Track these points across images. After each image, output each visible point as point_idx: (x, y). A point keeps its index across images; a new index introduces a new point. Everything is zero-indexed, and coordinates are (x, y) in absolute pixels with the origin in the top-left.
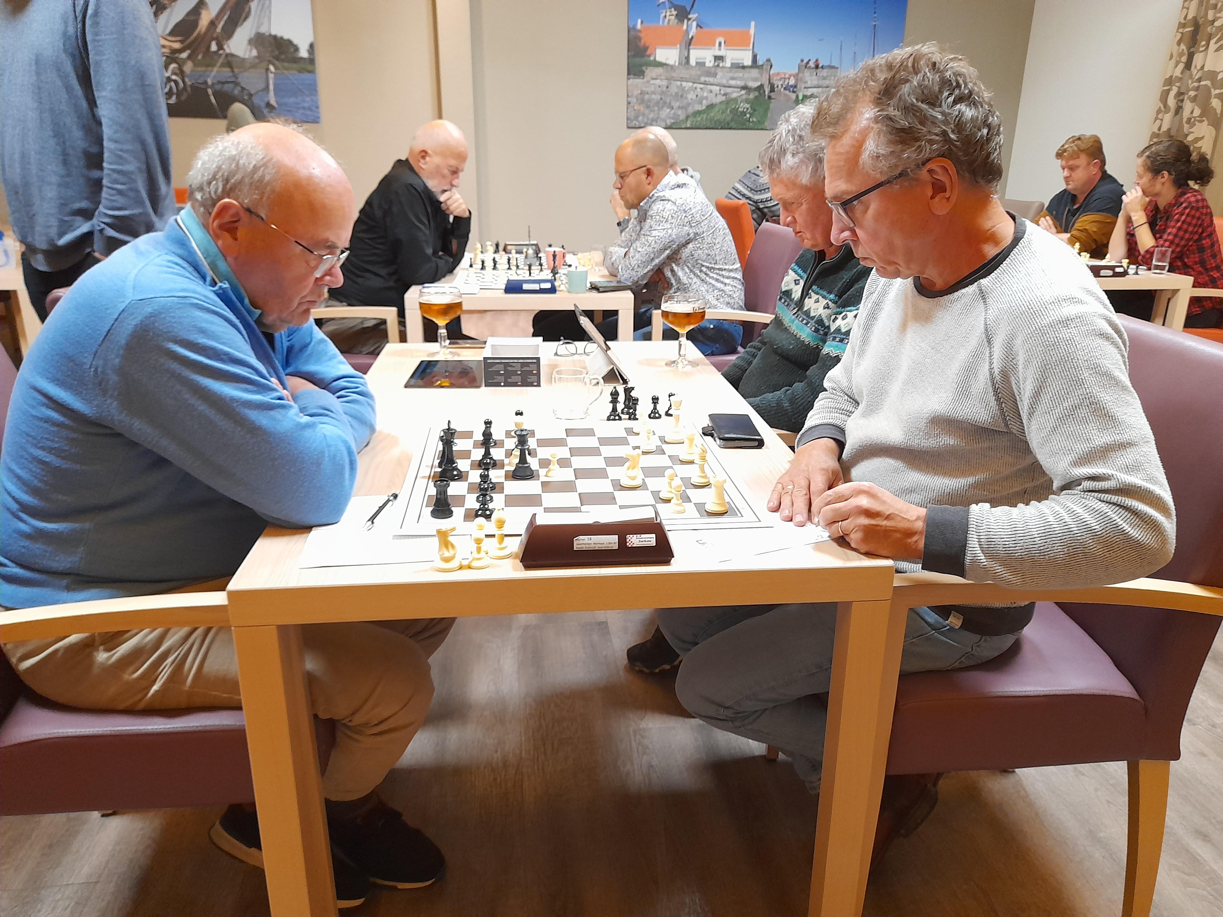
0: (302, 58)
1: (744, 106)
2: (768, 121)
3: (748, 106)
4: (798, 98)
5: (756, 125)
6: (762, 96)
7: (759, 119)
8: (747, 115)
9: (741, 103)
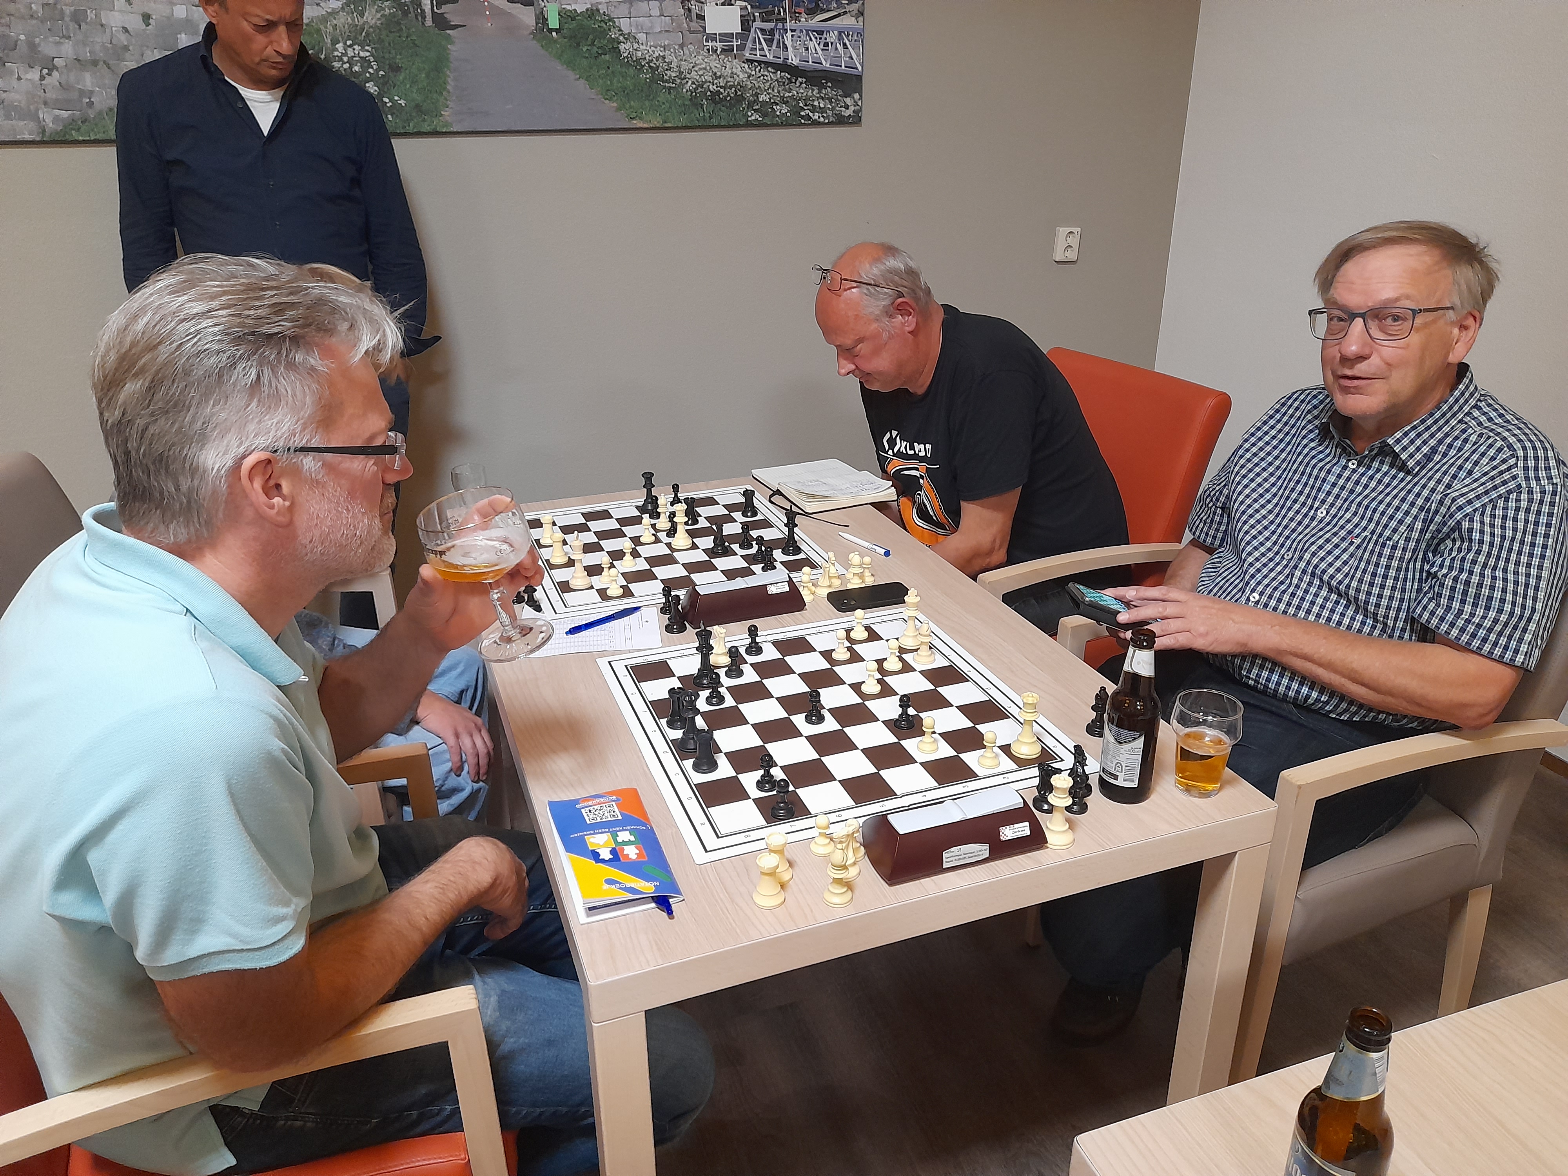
1: (350, 53)
2: (451, 104)
3: (362, 54)
4: (545, 20)
5: (408, 121)
6: (412, 15)
7: (419, 98)
8: (367, 85)
9: (335, 42)
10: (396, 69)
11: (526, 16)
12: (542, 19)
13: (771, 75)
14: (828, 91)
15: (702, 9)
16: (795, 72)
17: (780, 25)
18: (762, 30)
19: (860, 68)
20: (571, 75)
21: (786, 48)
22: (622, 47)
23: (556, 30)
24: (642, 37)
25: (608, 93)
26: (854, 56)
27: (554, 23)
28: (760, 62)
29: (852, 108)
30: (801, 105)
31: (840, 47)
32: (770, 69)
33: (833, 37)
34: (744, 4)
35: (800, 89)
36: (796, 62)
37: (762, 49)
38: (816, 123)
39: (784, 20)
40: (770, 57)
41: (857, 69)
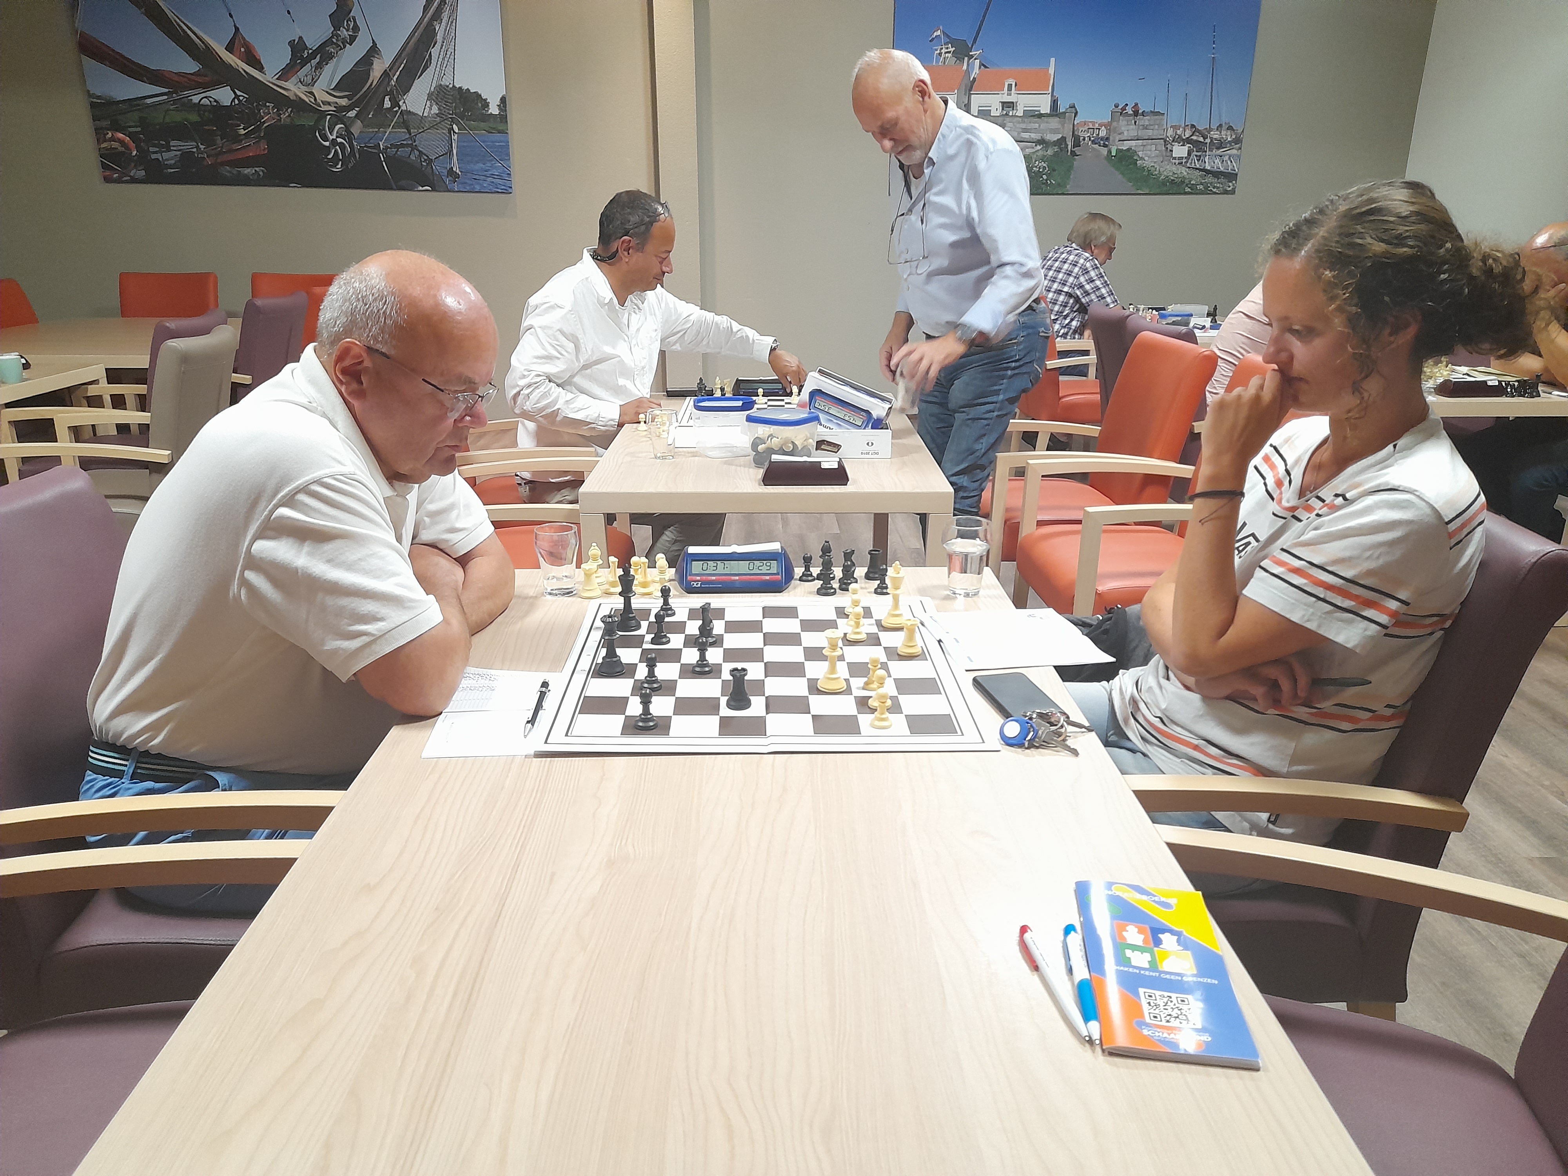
0: (491, 114)
1: (1040, 164)
2: (1071, 183)
3: (1044, 165)
4: (1111, 153)
5: (1054, 189)
6: (1064, 152)
7: (1059, 181)
8: (1044, 176)
9: (1036, 161)
10: (1054, 170)
11: (1104, 151)
12: (1110, 152)
13: (1197, 173)
14: (1222, 180)
15: (1172, 148)
16: (1208, 172)
17: (1204, 153)
18: (1196, 156)
19: (1237, 170)
20: (1117, 173)
21: (1205, 162)
22: (1138, 162)
23: (1114, 156)
24: (1146, 158)
25: (1130, 180)
26: (1235, 166)
27: (1114, 154)
28: (1193, 168)
29: (1232, 187)
30: (1209, 185)
31: (1229, 162)
32: (1198, 171)
33: (1226, 158)
34: (1189, 145)
35: (1210, 179)
36: (1209, 168)
37: (1195, 163)
38: (1215, 193)
39: (1206, 152)
40: (1198, 166)
41: (1235, 171)
